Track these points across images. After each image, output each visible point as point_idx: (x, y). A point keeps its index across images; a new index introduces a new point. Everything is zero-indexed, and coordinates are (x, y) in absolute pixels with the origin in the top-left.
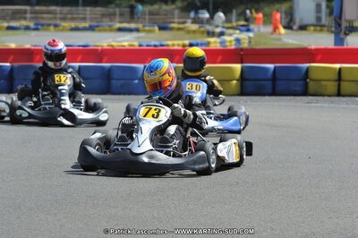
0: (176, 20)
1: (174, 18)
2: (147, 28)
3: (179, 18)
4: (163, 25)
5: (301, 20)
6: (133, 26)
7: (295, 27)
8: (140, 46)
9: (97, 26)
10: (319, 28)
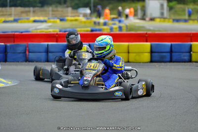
0: (70, 14)
1: (68, 13)
2: (52, 20)
3: (71, 13)
4: (61, 18)
5: (151, 14)
6: (42, 18)
7: (147, 19)
8: (60, 31)
9: (19, 19)
10: (162, 20)
